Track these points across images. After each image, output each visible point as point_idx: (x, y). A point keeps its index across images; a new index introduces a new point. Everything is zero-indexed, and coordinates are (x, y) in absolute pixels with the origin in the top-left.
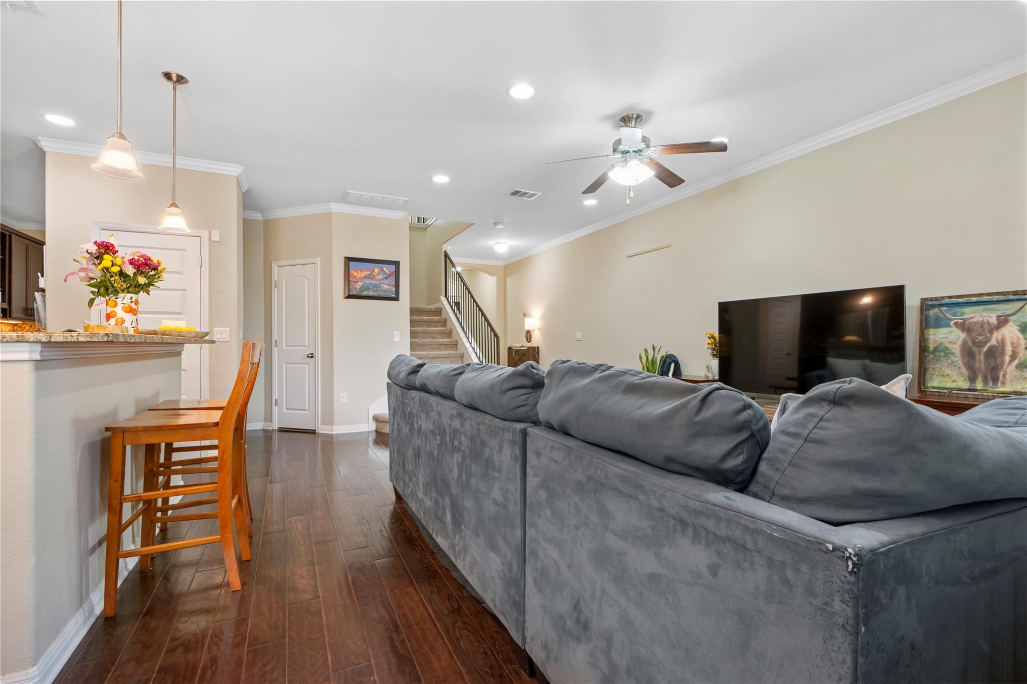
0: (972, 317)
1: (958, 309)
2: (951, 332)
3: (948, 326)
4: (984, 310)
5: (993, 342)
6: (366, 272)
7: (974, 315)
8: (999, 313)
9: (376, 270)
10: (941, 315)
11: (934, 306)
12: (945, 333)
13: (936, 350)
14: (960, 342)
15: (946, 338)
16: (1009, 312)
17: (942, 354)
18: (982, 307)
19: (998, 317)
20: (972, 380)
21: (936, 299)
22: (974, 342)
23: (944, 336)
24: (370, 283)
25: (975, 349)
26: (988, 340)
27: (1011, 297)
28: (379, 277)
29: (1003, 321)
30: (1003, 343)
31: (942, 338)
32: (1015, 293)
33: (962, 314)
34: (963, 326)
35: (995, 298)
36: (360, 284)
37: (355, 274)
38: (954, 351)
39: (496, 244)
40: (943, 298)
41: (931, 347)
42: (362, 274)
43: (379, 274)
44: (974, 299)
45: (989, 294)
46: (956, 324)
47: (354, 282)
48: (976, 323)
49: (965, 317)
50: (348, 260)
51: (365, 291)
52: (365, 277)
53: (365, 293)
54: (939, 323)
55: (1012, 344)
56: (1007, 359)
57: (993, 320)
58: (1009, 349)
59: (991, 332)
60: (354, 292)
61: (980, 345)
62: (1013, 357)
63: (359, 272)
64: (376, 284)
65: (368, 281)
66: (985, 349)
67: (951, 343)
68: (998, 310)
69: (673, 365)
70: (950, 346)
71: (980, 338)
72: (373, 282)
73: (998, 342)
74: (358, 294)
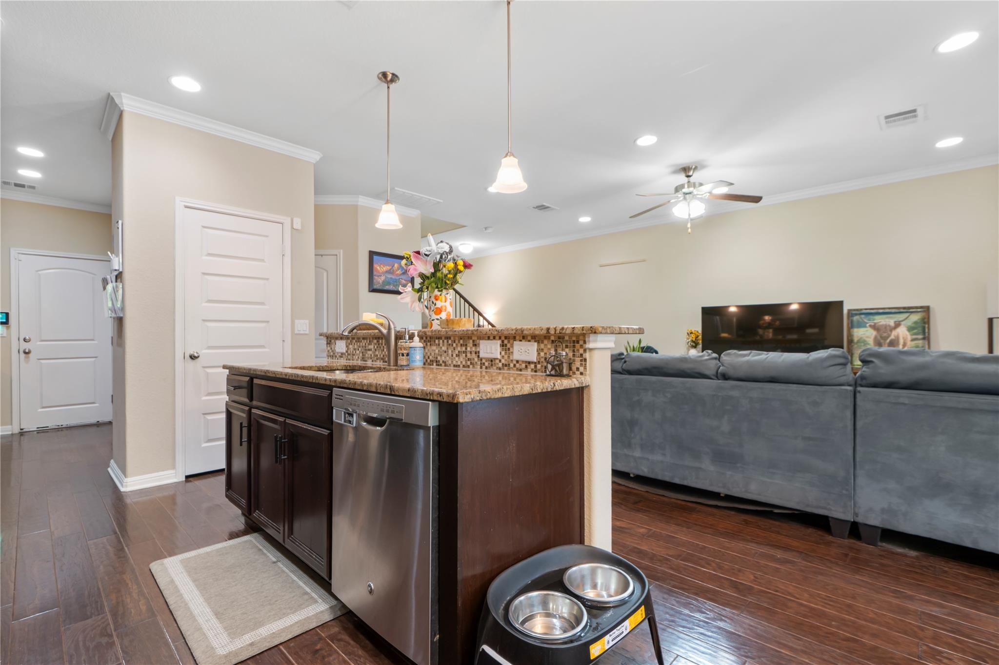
0: (880, 322)
1: (871, 317)
2: (867, 331)
3: (865, 327)
5: (892, 337)
6: (388, 267)
7: (881, 320)
8: (896, 320)
9: (396, 265)
10: (861, 320)
11: (856, 314)
12: (864, 331)
13: (858, 342)
14: (873, 337)
15: (864, 334)
16: (901, 319)
17: (862, 344)
18: (885, 316)
19: (895, 322)
21: (857, 310)
22: (881, 337)
23: (863, 333)
24: (391, 278)
25: (882, 341)
26: (889, 336)
27: (902, 310)
28: (398, 272)
29: (897, 325)
30: (898, 338)
31: (862, 334)
32: (904, 308)
33: (874, 320)
34: (874, 327)
35: (893, 311)
36: (383, 278)
37: (378, 268)
38: (869, 342)
39: (461, 244)
40: (861, 310)
41: (856, 340)
42: (384, 268)
43: (398, 269)
44: (881, 311)
45: (889, 308)
46: (870, 326)
47: (378, 276)
48: (883, 325)
50: (372, 254)
51: (386, 285)
52: (387, 272)
53: (387, 288)
54: (861, 325)
55: (903, 338)
57: (892, 323)
58: (901, 341)
59: (891, 331)
60: (378, 286)
61: (885, 338)
63: (381, 267)
64: (395, 279)
65: (389, 276)
67: (867, 337)
68: (894, 318)
70: (867, 339)
71: (885, 335)
72: (393, 277)
73: (895, 337)
74: (381, 288)
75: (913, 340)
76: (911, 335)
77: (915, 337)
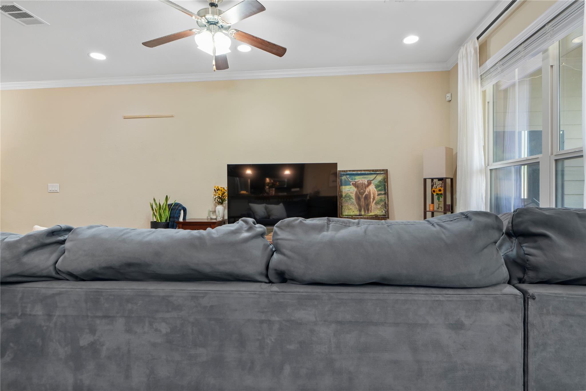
0: (359, 181)
1: (353, 177)
2: (351, 188)
3: (350, 185)
4: (363, 178)
5: (366, 193)
7: (360, 180)
8: (368, 179)
10: (347, 179)
11: (344, 175)
12: (349, 188)
13: (346, 196)
14: (354, 193)
15: (349, 190)
16: (371, 179)
17: (348, 198)
18: (362, 176)
19: (368, 181)
20: (360, 210)
21: (344, 171)
22: (360, 193)
23: (348, 190)
25: (360, 196)
26: (365, 192)
27: (372, 172)
29: (369, 183)
30: (370, 193)
31: (348, 191)
32: (373, 171)
33: (355, 179)
34: (356, 185)
35: (367, 172)
38: (353, 197)
40: (347, 171)
41: (344, 195)
44: (359, 172)
45: (364, 171)
46: (353, 184)
48: (360, 183)
49: (356, 180)
54: (347, 183)
55: (373, 193)
56: (372, 200)
57: (366, 183)
58: (372, 196)
59: (366, 188)
61: (362, 194)
62: (374, 199)
66: (364, 196)
67: (351, 193)
68: (368, 178)
69: (182, 212)
70: (351, 195)
71: (362, 191)
73: (368, 193)
75: (379, 195)
76: (377, 191)
77: (380, 192)
